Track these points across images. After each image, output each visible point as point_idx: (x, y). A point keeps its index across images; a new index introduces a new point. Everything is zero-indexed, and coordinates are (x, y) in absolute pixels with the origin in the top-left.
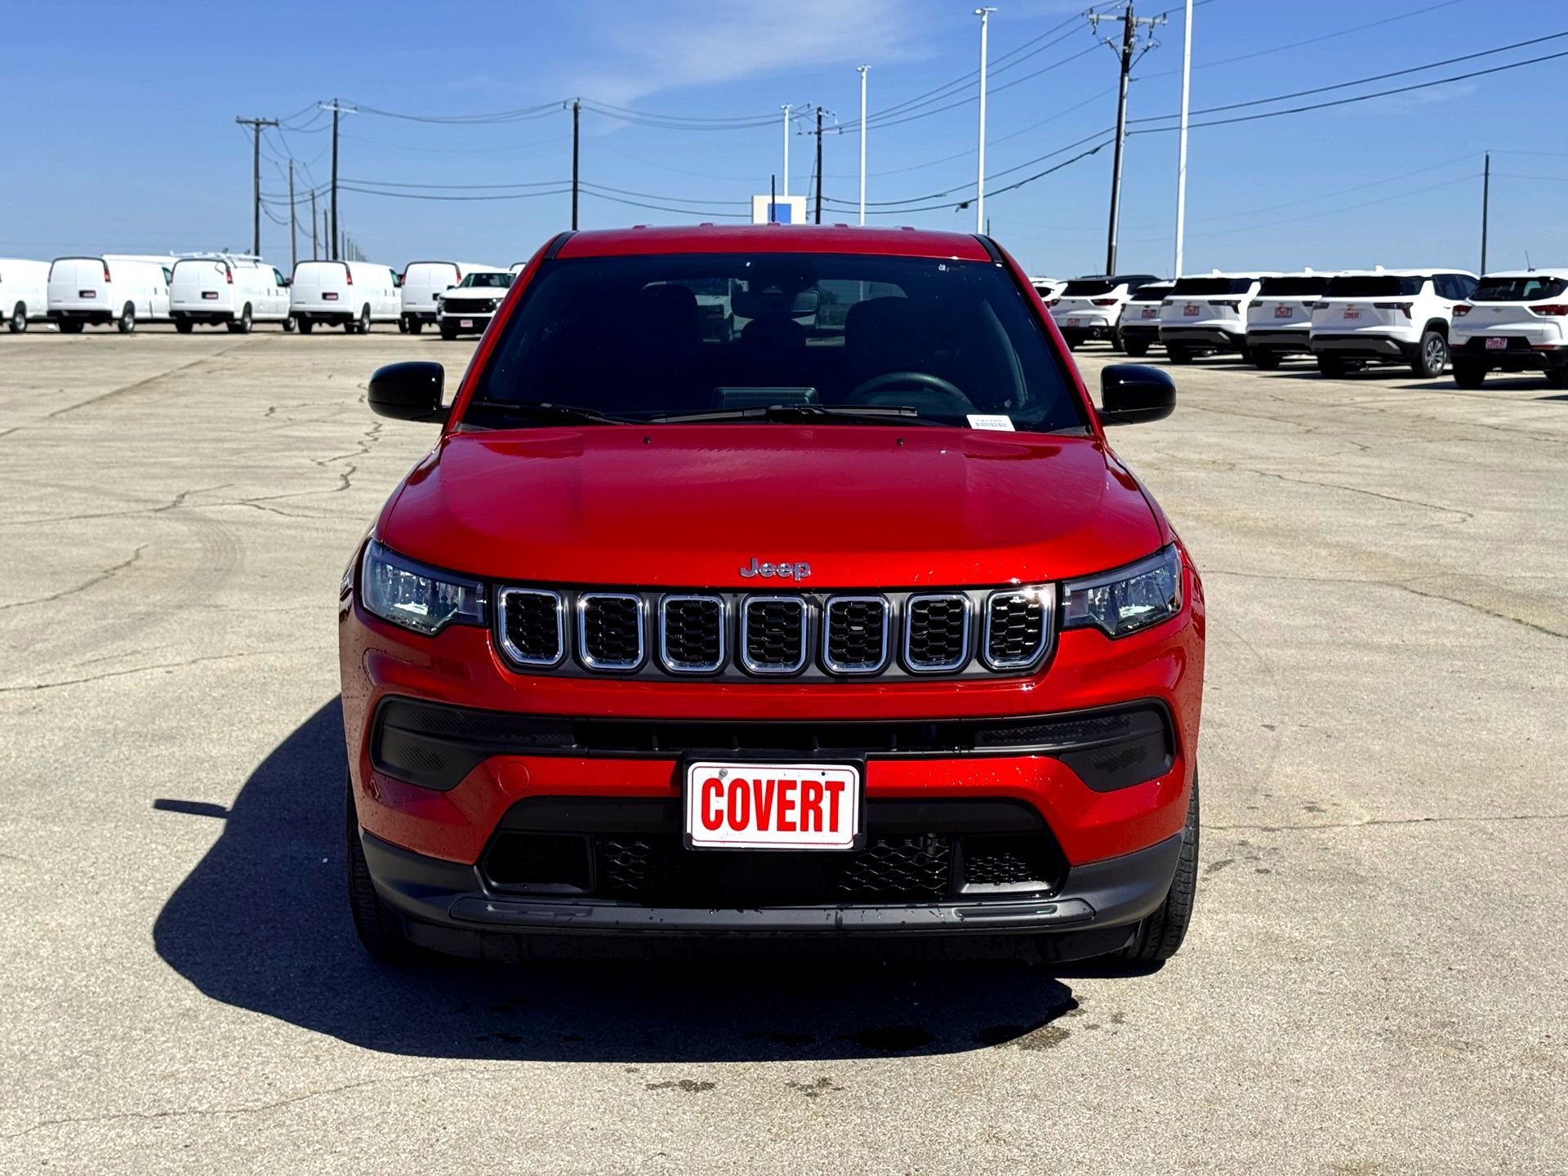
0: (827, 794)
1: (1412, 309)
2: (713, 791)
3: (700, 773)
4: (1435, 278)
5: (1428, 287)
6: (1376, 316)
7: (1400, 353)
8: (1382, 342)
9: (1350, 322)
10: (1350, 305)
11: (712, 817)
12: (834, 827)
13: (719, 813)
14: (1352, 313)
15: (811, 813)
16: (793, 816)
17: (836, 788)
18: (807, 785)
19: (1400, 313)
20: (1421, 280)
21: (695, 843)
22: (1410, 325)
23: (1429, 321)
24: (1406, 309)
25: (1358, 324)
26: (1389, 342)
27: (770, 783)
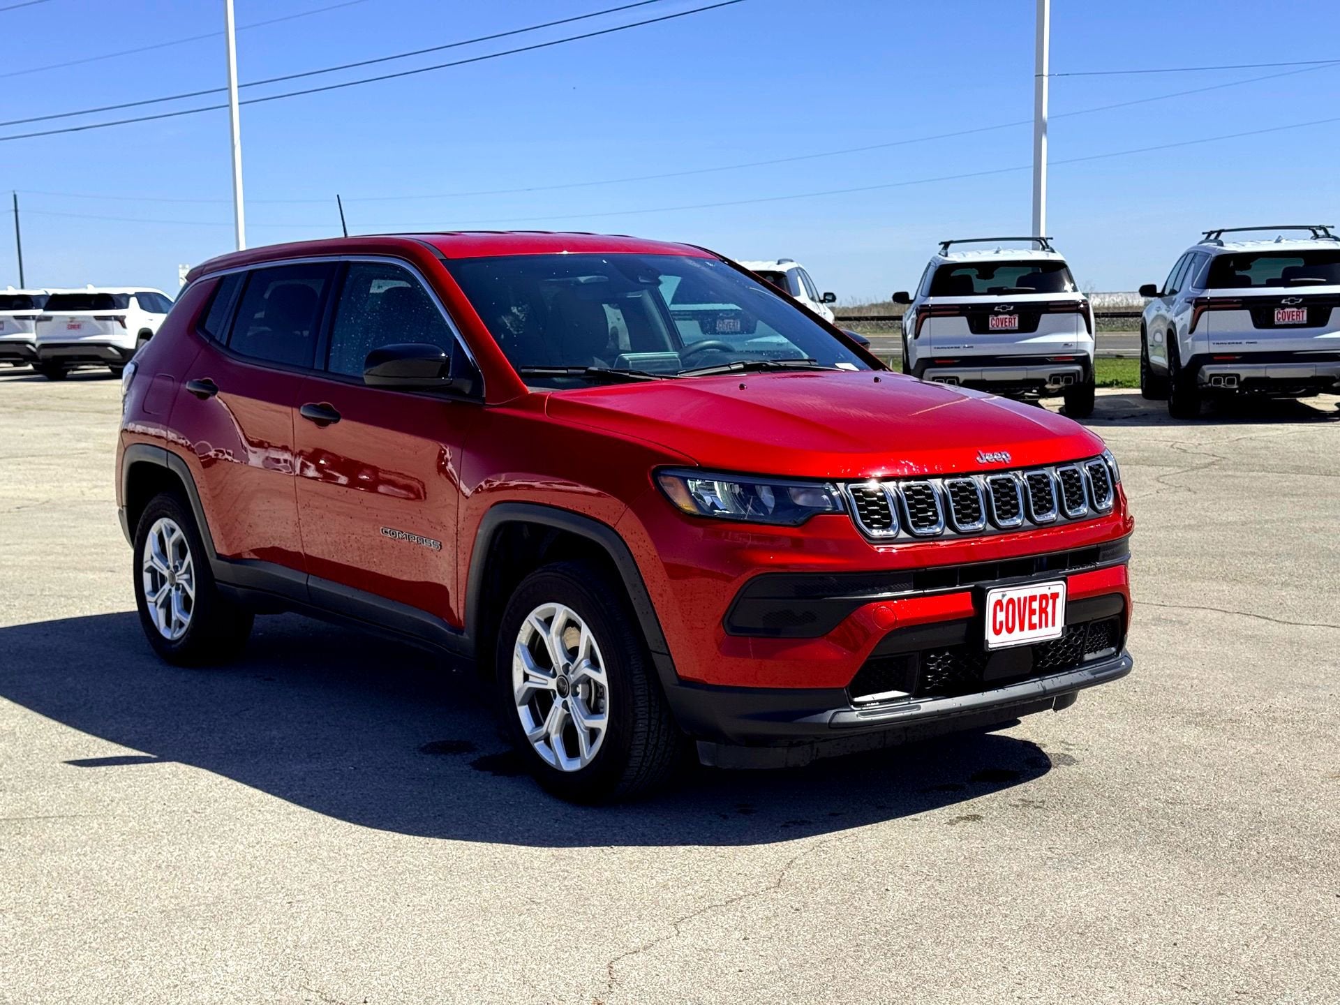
0: (1051, 602)
1: (126, 321)
2: (998, 608)
3: (993, 596)
4: (138, 295)
5: (133, 301)
6: (96, 326)
7: (120, 357)
8: (104, 348)
9: (74, 332)
10: (72, 318)
11: (998, 627)
12: (1053, 624)
13: (1001, 623)
14: (74, 325)
15: (1044, 615)
16: (1035, 619)
17: (1055, 596)
18: (1044, 597)
19: (117, 324)
20: (127, 297)
21: (990, 646)
22: (126, 334)
23: (140, 330)
24: (121, 320)
25: (82, 334)
26: (110, 348)
27: (1025, 598)
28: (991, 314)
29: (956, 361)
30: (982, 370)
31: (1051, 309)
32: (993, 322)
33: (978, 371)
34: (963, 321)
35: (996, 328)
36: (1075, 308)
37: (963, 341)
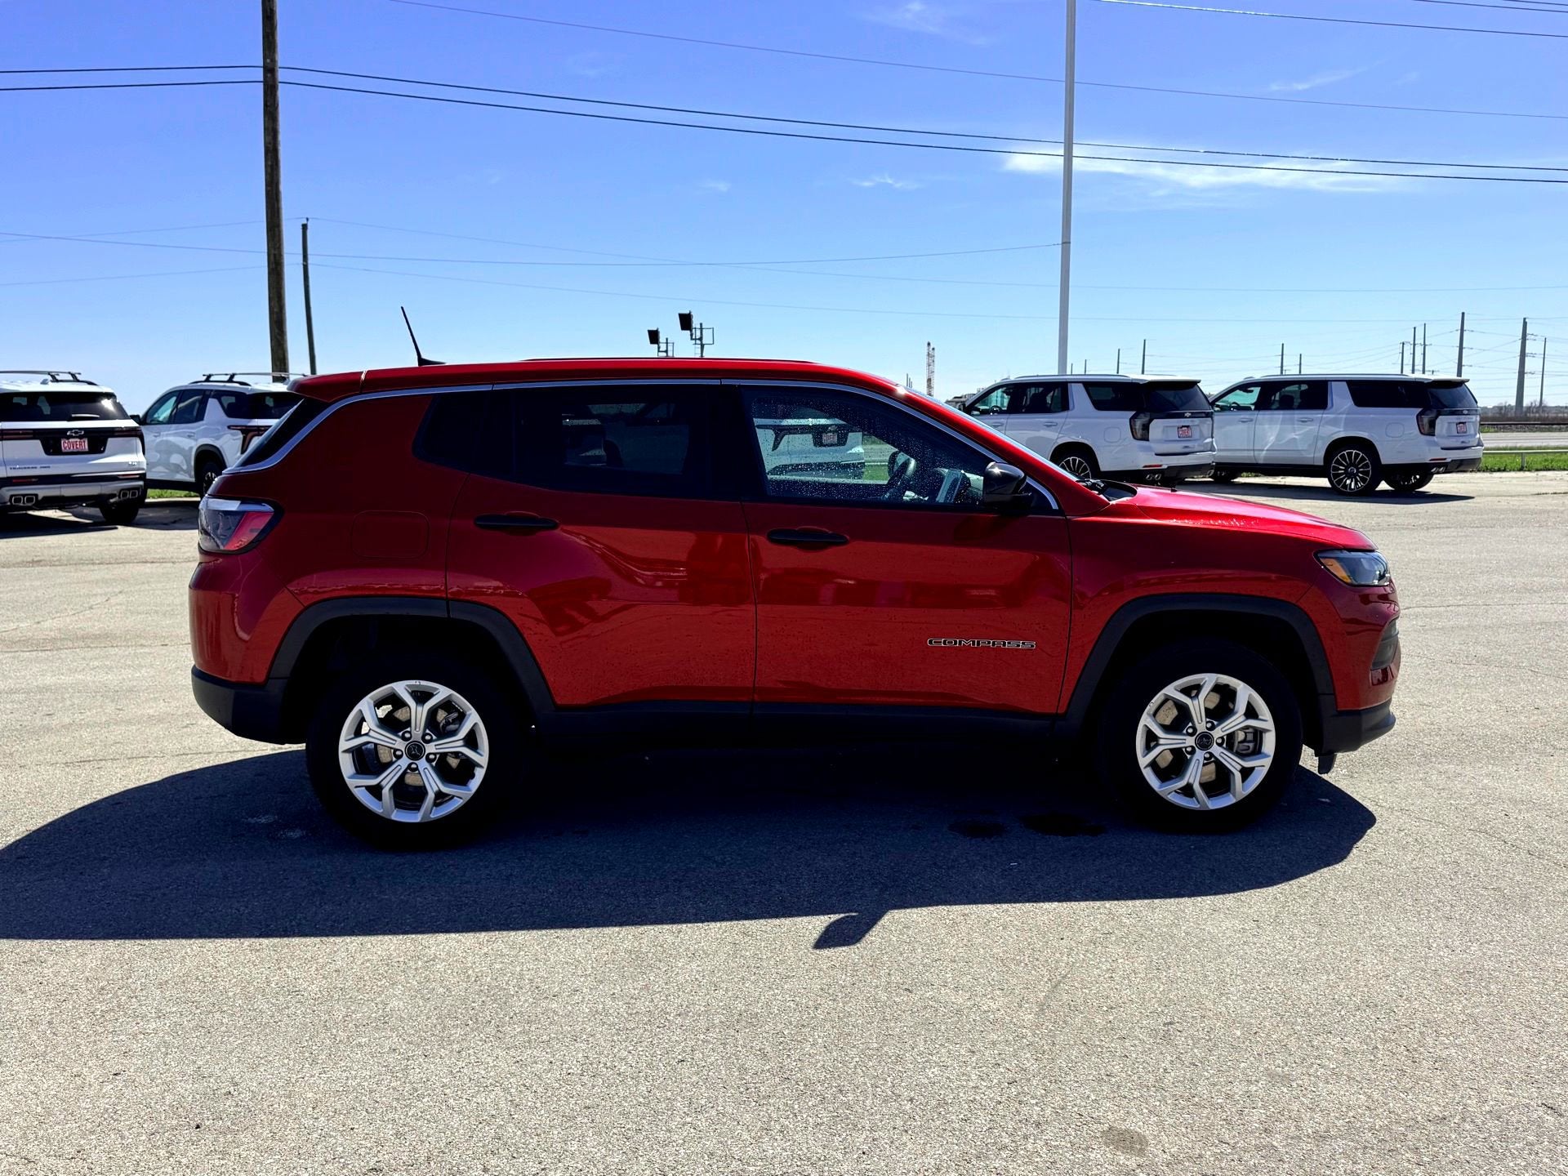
28: (63, 438)
29: (33, 480)
30: (60, 488)
31: (117, 434)
32: (65, 445)
33: (58, 488)
34: (37, 444)
35: (68, 450)
36: (133, 433)
37: (39, 461)
